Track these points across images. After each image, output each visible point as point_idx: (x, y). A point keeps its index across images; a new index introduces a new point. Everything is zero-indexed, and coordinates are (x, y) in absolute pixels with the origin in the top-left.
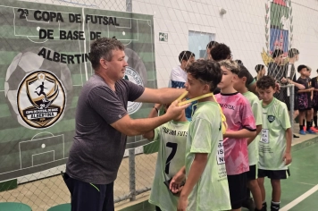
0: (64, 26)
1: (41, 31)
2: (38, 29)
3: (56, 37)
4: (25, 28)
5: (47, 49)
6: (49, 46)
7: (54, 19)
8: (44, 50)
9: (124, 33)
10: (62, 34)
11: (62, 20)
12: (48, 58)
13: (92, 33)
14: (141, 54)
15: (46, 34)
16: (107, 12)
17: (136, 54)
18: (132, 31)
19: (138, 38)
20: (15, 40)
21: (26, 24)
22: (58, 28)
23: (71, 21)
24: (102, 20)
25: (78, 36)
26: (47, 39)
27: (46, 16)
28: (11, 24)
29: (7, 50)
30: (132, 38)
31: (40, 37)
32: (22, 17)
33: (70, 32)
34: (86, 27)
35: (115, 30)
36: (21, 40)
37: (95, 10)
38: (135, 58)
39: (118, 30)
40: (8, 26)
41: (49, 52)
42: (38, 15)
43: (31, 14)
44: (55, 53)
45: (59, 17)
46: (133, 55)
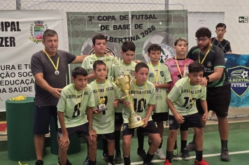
0: (117, 23)
2: (100, 25)
3: (111, 29)
4: (93, 26)
5: (105, 36)
6: (106, 34)
7: (110, 20)
9: (161, 23)
10: (115, 27)
11: (115, 19)
13: (135, 25)
14: (175, 35)
15: (106, 28)
16: (148, 12)
17: (171, 35)
18: (168, 21)
19: (173, 25)
20: (87, 32)
21: (93, 23)
22: (112, 24)
23: (121, 19)
24: (144, 17)
25: (127, 27)
26: (105, 31)
27: (105, 18)
29: (82, 37)
30: (168, 25)
31: (101, 30)
32: (90, 20)
33: (120, 26)
34: (132, 22)
35: (154, 22)
36: (90, 31)
37: (139, 12)
38: (169, 38)
39: (156, 22)
40: (83, 25)
41: (107, 37)
42: (100, 18)
43: (96, 18)
44: (111, 37)
45: (113, 18)
46: (168, 36)
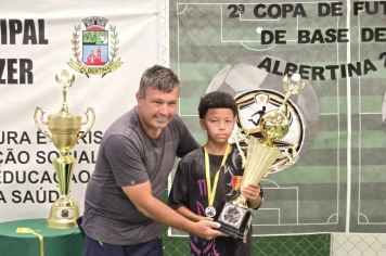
0: (309, 23)
1: (264, 33)
2: (259, 30)
3: (291, 39)
4: (239, 31)
5: (274, 59)
6: (277, 54)
7: (289, 15)
8: (268, 60)
10: (303, 36)
11: (304, 14)
12: (275, 72)
13: (364, 31)
15: (276, 37)
20: (221, 47)
21: (239, 25)
22: (294, 26)
23: (320, 14)
25: (337, 36)
26: (274, 45)
27: (274, 11)
28: (217, 27)
29: (208, 61)
31: (263, 42)
32: (233, 15)
33: (318, 32)
34: (353, 23)
36: (232, 47)
40: (211, 30)
41: (277, 63)
42: (261, 11)
43: (250, 10)
44: (289, 65)
45: (299, 10)
